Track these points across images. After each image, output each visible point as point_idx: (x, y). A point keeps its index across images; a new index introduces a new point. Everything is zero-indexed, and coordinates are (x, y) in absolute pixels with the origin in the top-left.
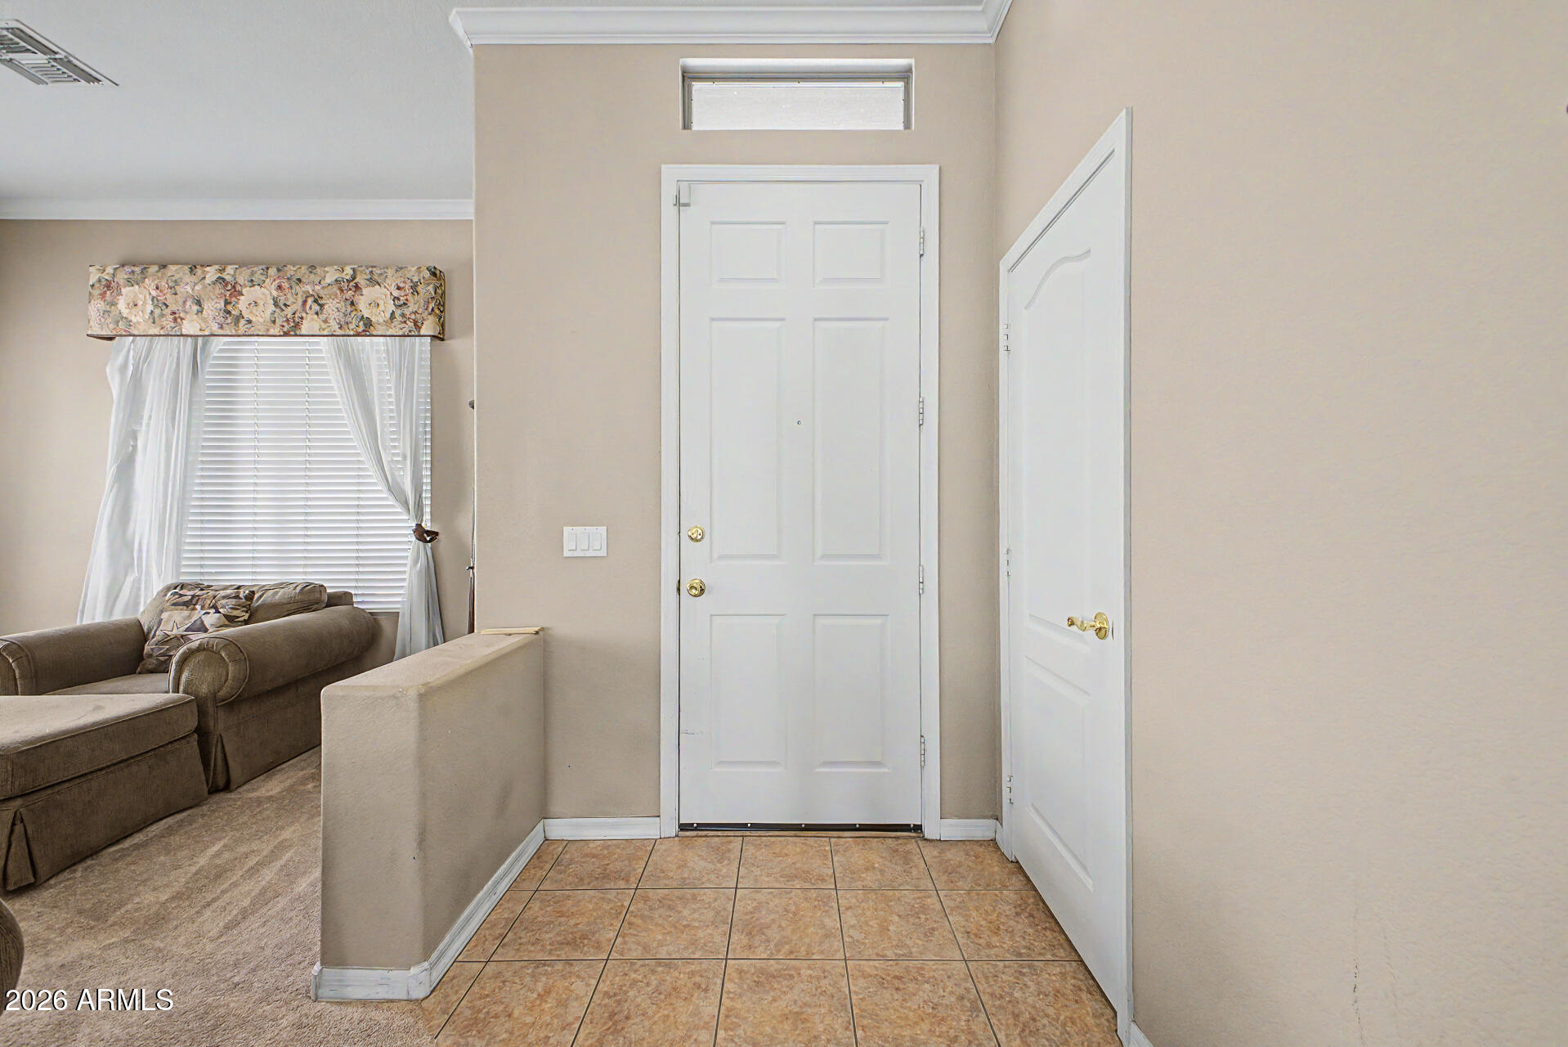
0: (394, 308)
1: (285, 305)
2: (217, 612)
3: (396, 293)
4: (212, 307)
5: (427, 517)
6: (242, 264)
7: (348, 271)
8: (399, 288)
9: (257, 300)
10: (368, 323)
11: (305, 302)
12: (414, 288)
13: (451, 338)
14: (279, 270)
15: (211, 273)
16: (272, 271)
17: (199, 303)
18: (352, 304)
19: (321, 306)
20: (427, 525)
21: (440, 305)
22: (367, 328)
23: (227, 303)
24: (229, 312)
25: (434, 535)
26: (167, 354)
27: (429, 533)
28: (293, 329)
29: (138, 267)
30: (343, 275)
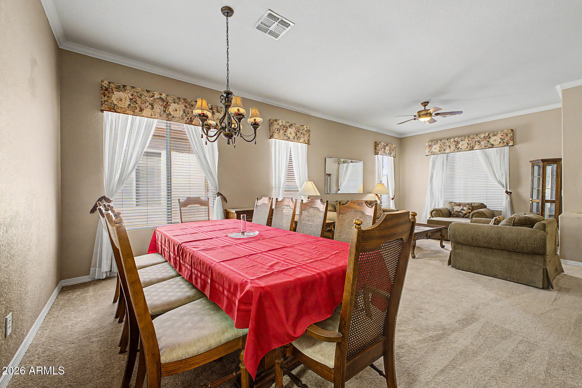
0: (501, 141)
1: (470, 144)
2: (466, 207)
3: (501, 137)
4: (453, 147)
5: (508, 188)
6: (459, 137)
7: (487, 134)
8: (502, 136)
9: (463, 144)
10: (493, 145)
11: (475, 143)
12: (507, 135)
13: (516, 145)
14: (468, 137)
15: (452, 140)
16: (467, 137)
17: (449, 146)
18: (488, 141)
19: (480, 143)
20: (508, 190)
21: (513, 139)
22: (493, 146)
23: (456, 145)
24: (456, 147)
25: (511, 193)
26: (441, 158)
27: (509, 192)
28: (472, 148)
29: (435, 141)
30: (486, 135)
